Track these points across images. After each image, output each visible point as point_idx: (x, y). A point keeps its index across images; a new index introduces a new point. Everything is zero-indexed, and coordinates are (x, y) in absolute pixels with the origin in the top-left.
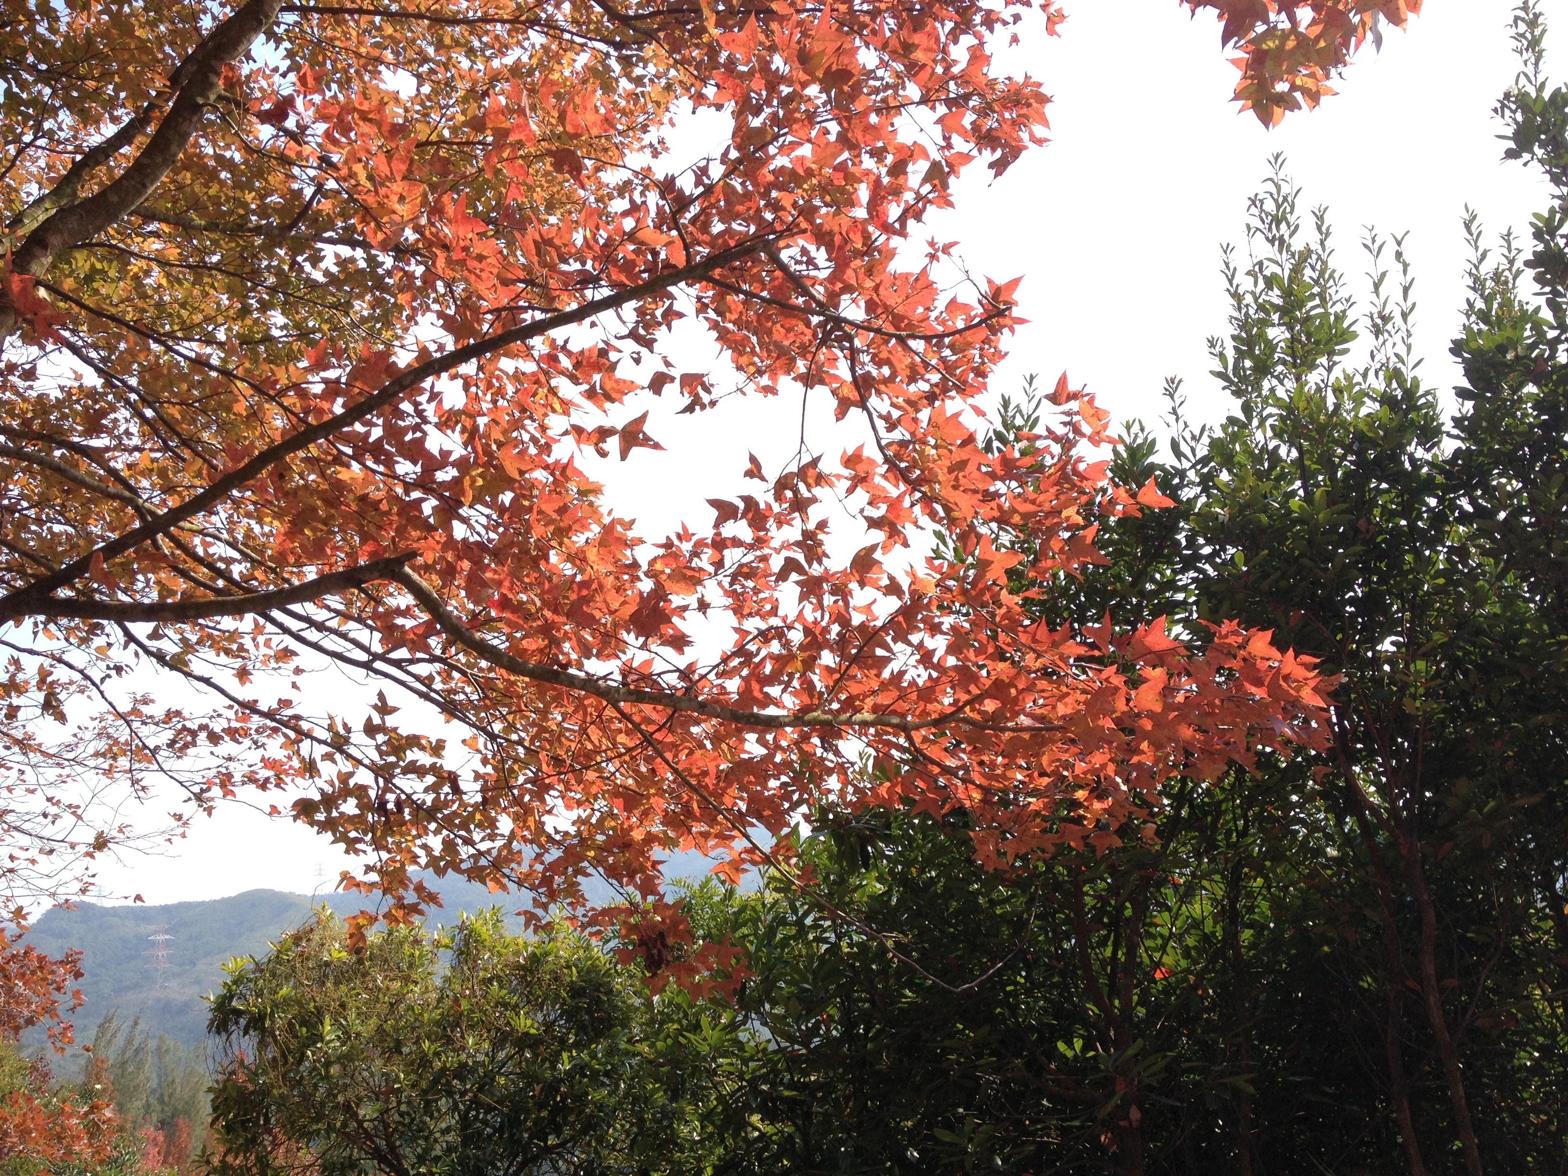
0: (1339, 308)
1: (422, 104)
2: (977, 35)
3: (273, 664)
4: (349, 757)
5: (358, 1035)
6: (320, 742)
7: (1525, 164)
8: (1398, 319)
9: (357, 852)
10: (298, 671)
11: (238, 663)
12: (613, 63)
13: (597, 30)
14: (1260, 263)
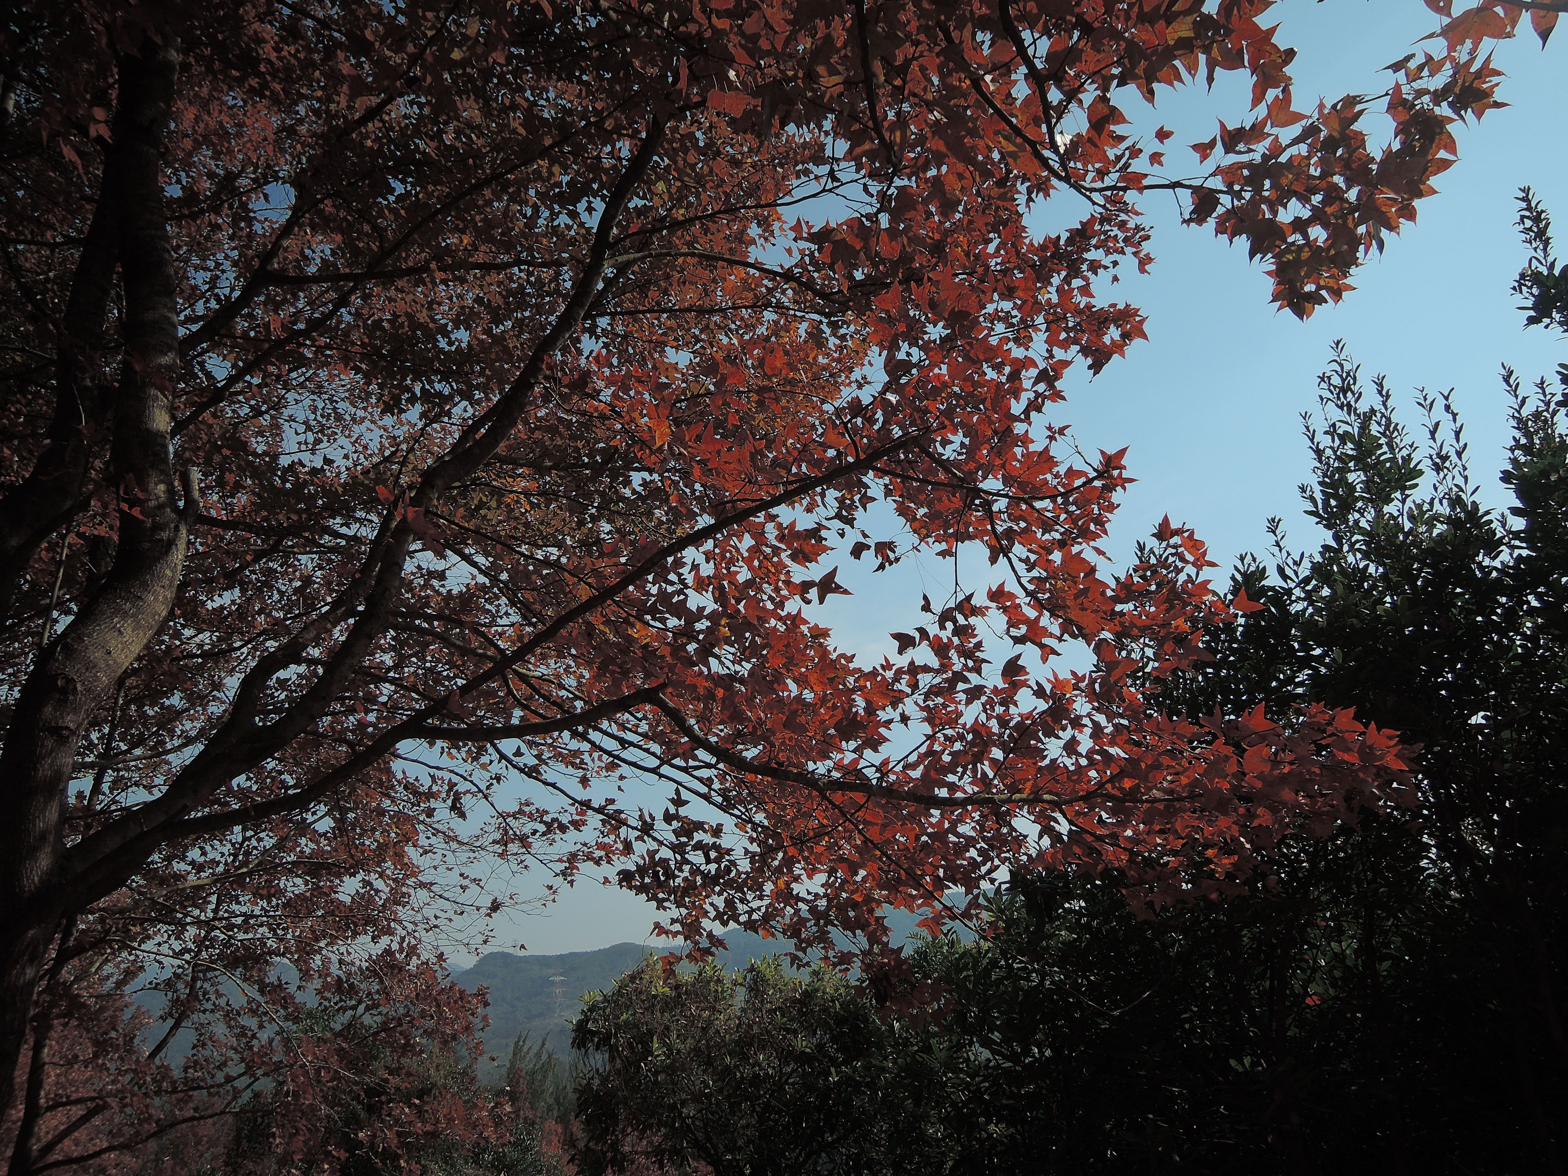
0: (1405, 452)
1: (694, 369)
2: (1086, 279)
3: (604, 773)
4: (655, 839)
5: (679, 1051)
6: (633, 828)
7: (1546, 327)
8: (1454, 458)
9: (665, 908)
10: (622, 778)
11: (580, 773)
12: (824, 327)
13: (811, 307)
14: (1334, 425)
